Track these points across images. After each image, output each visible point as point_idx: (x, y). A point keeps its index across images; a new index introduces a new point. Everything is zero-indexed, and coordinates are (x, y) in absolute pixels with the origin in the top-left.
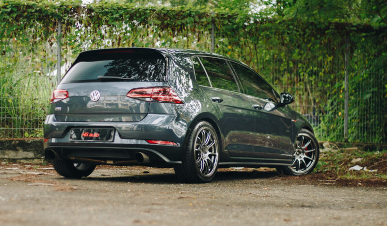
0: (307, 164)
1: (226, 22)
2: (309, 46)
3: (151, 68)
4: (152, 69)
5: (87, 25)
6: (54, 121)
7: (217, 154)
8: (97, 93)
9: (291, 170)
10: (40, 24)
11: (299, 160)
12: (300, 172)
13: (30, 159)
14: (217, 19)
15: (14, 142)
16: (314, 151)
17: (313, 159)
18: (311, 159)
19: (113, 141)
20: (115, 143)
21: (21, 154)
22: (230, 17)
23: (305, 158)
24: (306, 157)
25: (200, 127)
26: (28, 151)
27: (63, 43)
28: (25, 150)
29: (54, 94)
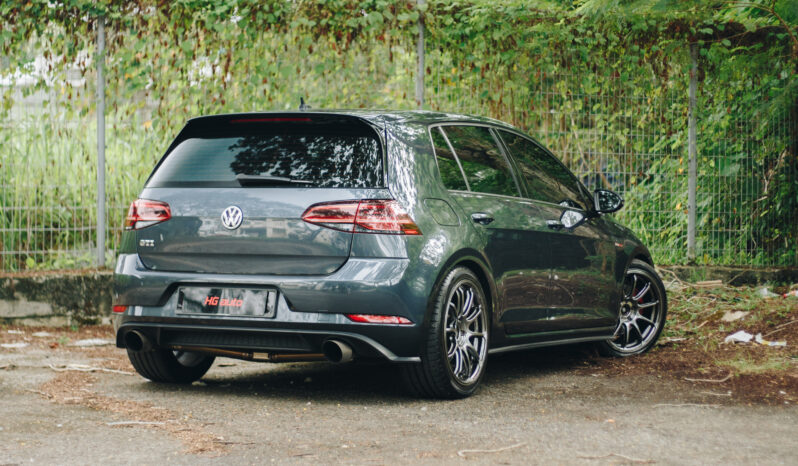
0: (643, 331)
1: (449, 21)
2: (615, 65)
3: (343, 152)
4: (346, 154)
5: (158, 29)
6: (139, 269)
7: (485, 334)
8: (237, 212)
9: (611, 347)
10: (58, 28)
11: (627, 324)
12: (629, 349)
13: (43, 317)
14: (429, 14)
15: (8, 283)
16: (657, 306)
17: (655, 321)
18: (651, 321)
19: (274, 317)
20: (278, 320)
21: (24, 306)
22: (456, 9)
23: (638, 321)
24: (640, 317)
25: (454, 281)
26: (39, 301)
27: (109, 68)
28: (33, 298)
29: (135, 209)
